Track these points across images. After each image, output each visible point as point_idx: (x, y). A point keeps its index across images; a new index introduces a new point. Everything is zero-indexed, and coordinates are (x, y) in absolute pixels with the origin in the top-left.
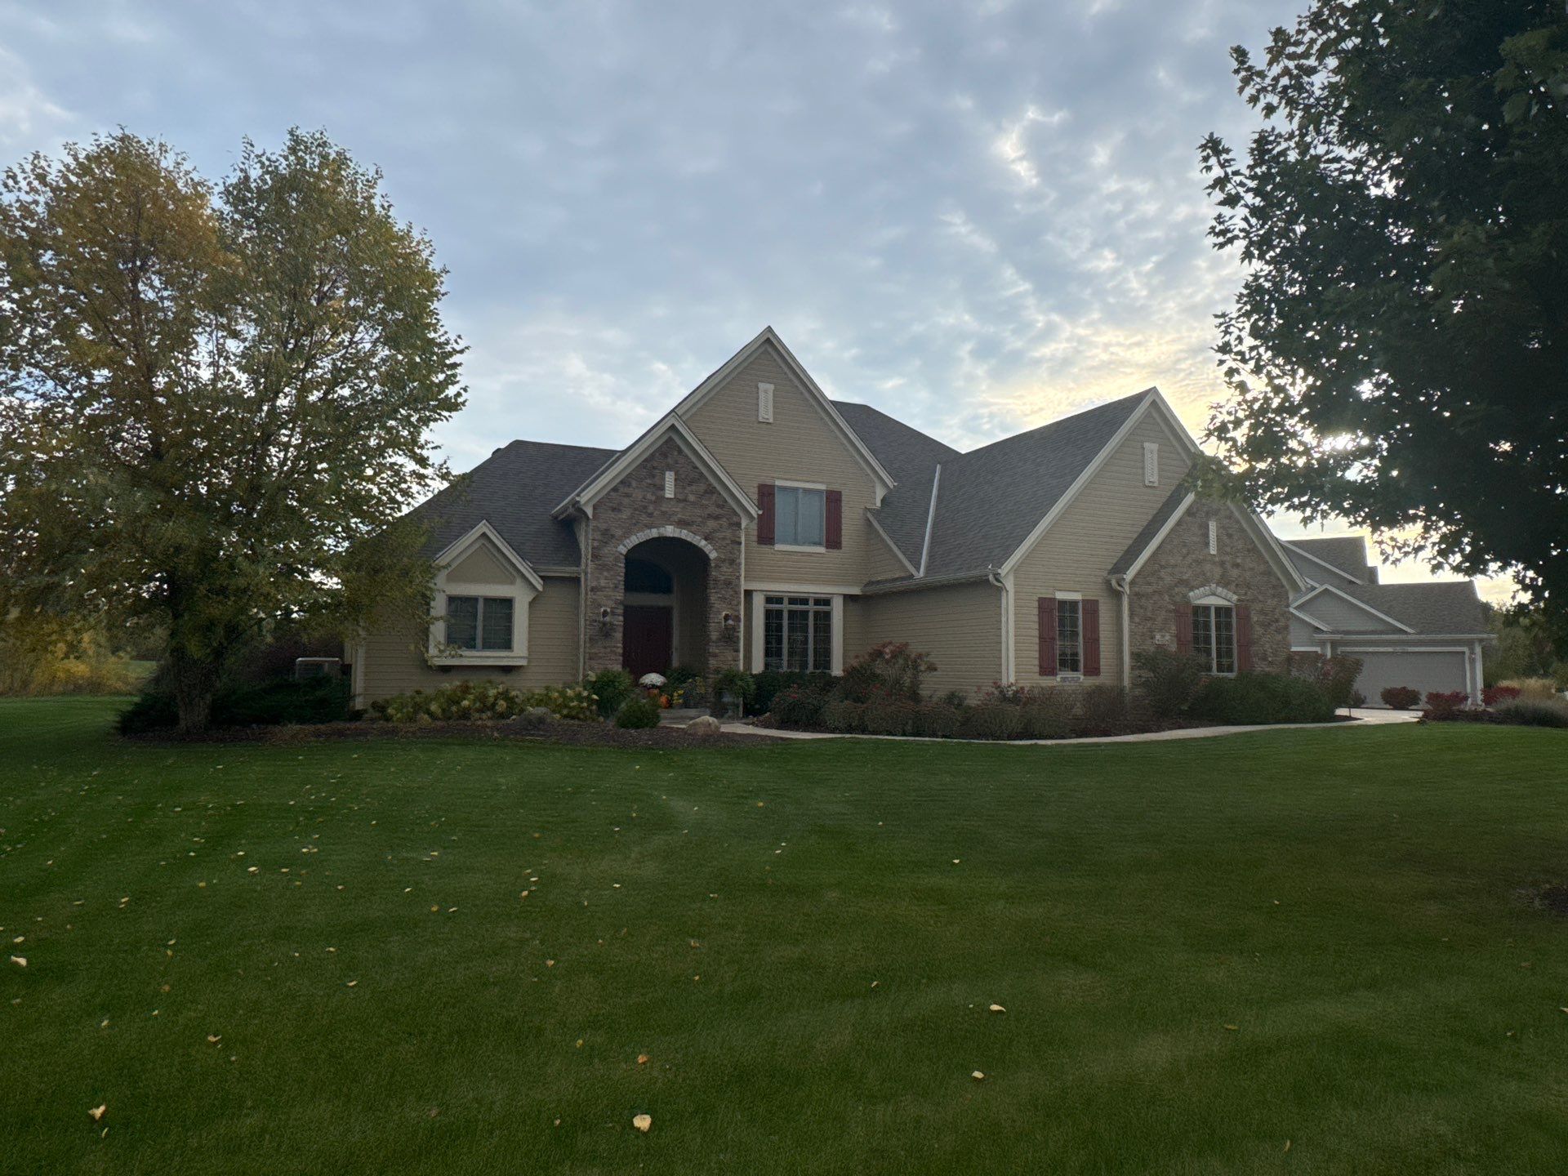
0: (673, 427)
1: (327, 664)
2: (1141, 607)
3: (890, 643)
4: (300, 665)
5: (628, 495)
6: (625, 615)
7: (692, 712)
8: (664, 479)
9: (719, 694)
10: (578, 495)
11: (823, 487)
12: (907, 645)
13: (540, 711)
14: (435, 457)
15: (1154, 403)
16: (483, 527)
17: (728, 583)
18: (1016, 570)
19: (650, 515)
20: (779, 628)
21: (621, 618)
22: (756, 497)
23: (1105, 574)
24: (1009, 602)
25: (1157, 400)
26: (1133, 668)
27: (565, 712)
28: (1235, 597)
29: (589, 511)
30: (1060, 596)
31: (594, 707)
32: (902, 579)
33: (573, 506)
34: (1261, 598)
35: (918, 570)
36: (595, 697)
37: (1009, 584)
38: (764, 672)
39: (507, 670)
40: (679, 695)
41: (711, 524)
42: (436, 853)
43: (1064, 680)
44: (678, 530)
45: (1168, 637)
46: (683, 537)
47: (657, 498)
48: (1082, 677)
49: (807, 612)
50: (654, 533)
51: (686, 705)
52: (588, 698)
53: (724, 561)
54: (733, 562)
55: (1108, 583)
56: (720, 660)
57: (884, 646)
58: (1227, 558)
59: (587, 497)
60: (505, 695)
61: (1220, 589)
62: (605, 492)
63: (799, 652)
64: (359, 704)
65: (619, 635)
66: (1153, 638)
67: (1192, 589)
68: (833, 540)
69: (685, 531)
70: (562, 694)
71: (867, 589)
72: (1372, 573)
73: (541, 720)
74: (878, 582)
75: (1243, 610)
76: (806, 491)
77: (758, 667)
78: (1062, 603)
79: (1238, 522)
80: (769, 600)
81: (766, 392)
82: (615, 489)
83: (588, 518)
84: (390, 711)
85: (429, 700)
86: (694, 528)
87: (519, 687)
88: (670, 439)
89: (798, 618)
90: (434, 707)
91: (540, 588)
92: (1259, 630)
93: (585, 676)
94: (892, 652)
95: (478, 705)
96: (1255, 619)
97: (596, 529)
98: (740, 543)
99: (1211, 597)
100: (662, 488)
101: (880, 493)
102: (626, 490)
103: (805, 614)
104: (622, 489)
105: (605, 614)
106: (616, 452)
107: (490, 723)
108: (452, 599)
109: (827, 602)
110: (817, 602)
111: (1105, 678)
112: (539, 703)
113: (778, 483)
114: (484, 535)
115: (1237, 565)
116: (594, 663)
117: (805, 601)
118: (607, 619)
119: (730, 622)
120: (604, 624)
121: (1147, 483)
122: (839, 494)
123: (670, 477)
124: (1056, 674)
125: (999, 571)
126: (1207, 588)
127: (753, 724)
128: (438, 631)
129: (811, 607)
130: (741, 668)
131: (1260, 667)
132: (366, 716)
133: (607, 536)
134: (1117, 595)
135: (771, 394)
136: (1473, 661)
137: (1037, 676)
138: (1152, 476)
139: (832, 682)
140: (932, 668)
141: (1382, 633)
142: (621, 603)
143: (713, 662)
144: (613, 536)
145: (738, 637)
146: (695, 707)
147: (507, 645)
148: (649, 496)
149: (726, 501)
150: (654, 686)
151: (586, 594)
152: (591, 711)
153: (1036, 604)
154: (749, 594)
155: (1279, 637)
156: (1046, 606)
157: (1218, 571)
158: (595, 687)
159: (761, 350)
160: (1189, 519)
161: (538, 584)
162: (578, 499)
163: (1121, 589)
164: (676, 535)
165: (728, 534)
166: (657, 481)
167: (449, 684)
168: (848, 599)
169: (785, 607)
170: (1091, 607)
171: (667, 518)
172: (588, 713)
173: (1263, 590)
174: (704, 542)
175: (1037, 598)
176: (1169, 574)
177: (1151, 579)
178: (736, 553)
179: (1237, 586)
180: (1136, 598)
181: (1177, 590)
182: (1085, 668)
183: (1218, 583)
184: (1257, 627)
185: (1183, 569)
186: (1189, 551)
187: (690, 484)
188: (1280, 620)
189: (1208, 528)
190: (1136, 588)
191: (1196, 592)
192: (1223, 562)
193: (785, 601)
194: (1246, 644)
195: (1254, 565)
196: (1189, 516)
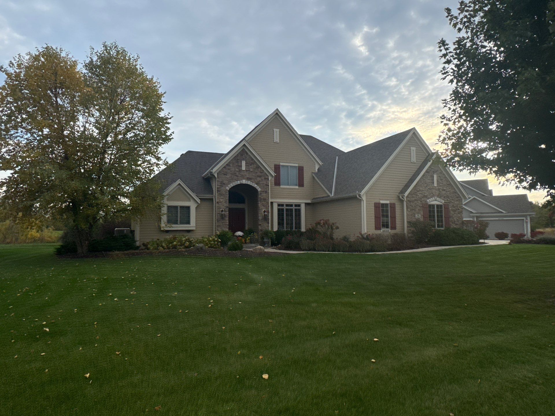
0: (244, 145)
1: (125, 231)
2: (411, 205)
3: (323, 219)
4: (116, 231)
5: (229, 169)
6: (229, 211)
7: (253, 245)
8: (242, 163)
9: (263, 238)
10: (212, 169)
11: (297, 165)
12: (328, 220)
13: (201, 245)
14: (163, 157)
15: (414, 133)
16: (179, 181)
17: (265, 200)
18: (367, 193)
19: (237, 176)
20: (283, 215)
21: (228, 212)
22: (273, 169)
23: (397, 194)
24: (364, 204)
25: (416, 133)
26: (408, 227)
27: (209, 245)
28: (443, 201)
29: (216, 176)
30: (382, 202)
31: (219, 244)
32: (326, 197)
33: (210, 173)
34: (453, 201)
35: (331, 193)
36: (220, 240)
37: (364, 198)
38: (278, 231)
39: (189, 231)
40: (248, 239)
41: (259, 179)
42: (176, 293)
43: (383, 231)
44: (247, 181)
45: (420, 215)
46: (249, 184)
47: (240, 170)
48: (390, 231)
49: (292, 209)
50: (239, 182)
51: (251, 243)
52: (217, 241)
53: (263, 191)
54: (266, 192)
55: (399, 197)
56: (263, 226)
57: (321, 221)
58: (441, 188)
59: (215, 170)
60: (188, 240)
61: (438, 199)
62: (221, 168)
63: (289, 224)
64: (138, 244)
65: (227, 219)
66: (415, 216)
67: (429, 198)
68: (301, 184)
69: (249, 182)
70: (208, 240)
71: (314, 200)
72: (490, 192)
73: (201, 248)
74: (318, 198)
75: (446, 206)
76: (291, 166)
77: (275, 229)
78: (383, 204)
79: (444, 174)
80: (279, 205)
81: (277, 132)
82: (224, 167)
83: (215, 177)
84: (149, 246)
85: (161, 242)
86: (252, 180)
87: (193, 237)
88: (244, 149)
89: (289, 211)
90: (164, 245)
91: (199, 202)
92: (452, 212)
93: (216, 233)
94: (323, 223)
95: (179, 243)
96: (451, 209)
97: (218, 181)
98: (269, 185)
99: (434, 201)
100: (241, 167)
101: (317, 167)
103: (292, 210)
104: (227, 167)
105: (222, 211)
106: (223, 154)
107: (184, 250)
108: (169, 207)
109: (299, 206)
110: (296, 206)
111: (398, 230)
112: (200, 242)
113: (281, 164)
114: (179, 184)
115: (444, 190)
116: (219, 229)
117: (291, 205)
118: (223, 213)
119: (266, 213)
120: (222, 215)
121: (412, 162)
122: (303, 167)
123: (244, 163)
124: (381, 230)
125: (360, 193)
126: (433, 198)
127: (275, 249)
128: (164, 218)
129: (294, 208)
130: (270, 229)
131: (453, 226)
132: (141, 248)
133: (223, 184)
134: (402, 201)
135: (278, 132)
136: (527, 222)
137: (375, 230)
138: (414, 159)
139: (302, 234)
140: (337, 228)
141: (495, 213)
142: (227, 207)
143: (260, 227)
144: (224, 184)
145: (269, 218)
146: (254, 243)
147: (188, 222)
148: (237, 170)
149: (263, 171)
150: (240, 236)
151: (215, 204)
152: (218, 245)
153: (374, 205)
154: (272, 203)
155: (459, 215)
156: (377, 206)
157: (437, 192)
158: (219, 236)
159: (275, 117)
160: (427, 174)
161: (199, 201)
162: (212, 171)
163: (403, 199)
164: (246, 183)
165: (264, 182)
166: (239, 164)
167: (169, 237)
168: (307, 204)
169: (285, 207)
170: (393, 206)
171: (243, 177)
172: (217, 246)
173: (453, 199)
174: (256, 185)
175: (374, 203)
176: (420, 193)
177: (414, 196)
178: (267, 189)
179: (444, 197)
180: (409, 202)
181: (423, 199)
182: (391, 227)
183: (438, 196)
184: (451, 212)
185: (425, 192)
186: (427, 185)
187: (251, 165)
188: (459, 209)
189: (433, 177)
190: (409, 199)
191: (430, 199)
192: (439, 189)
193: (285, 206)
194: (448, 218)
195: (450, 190)
196: (427, 173)
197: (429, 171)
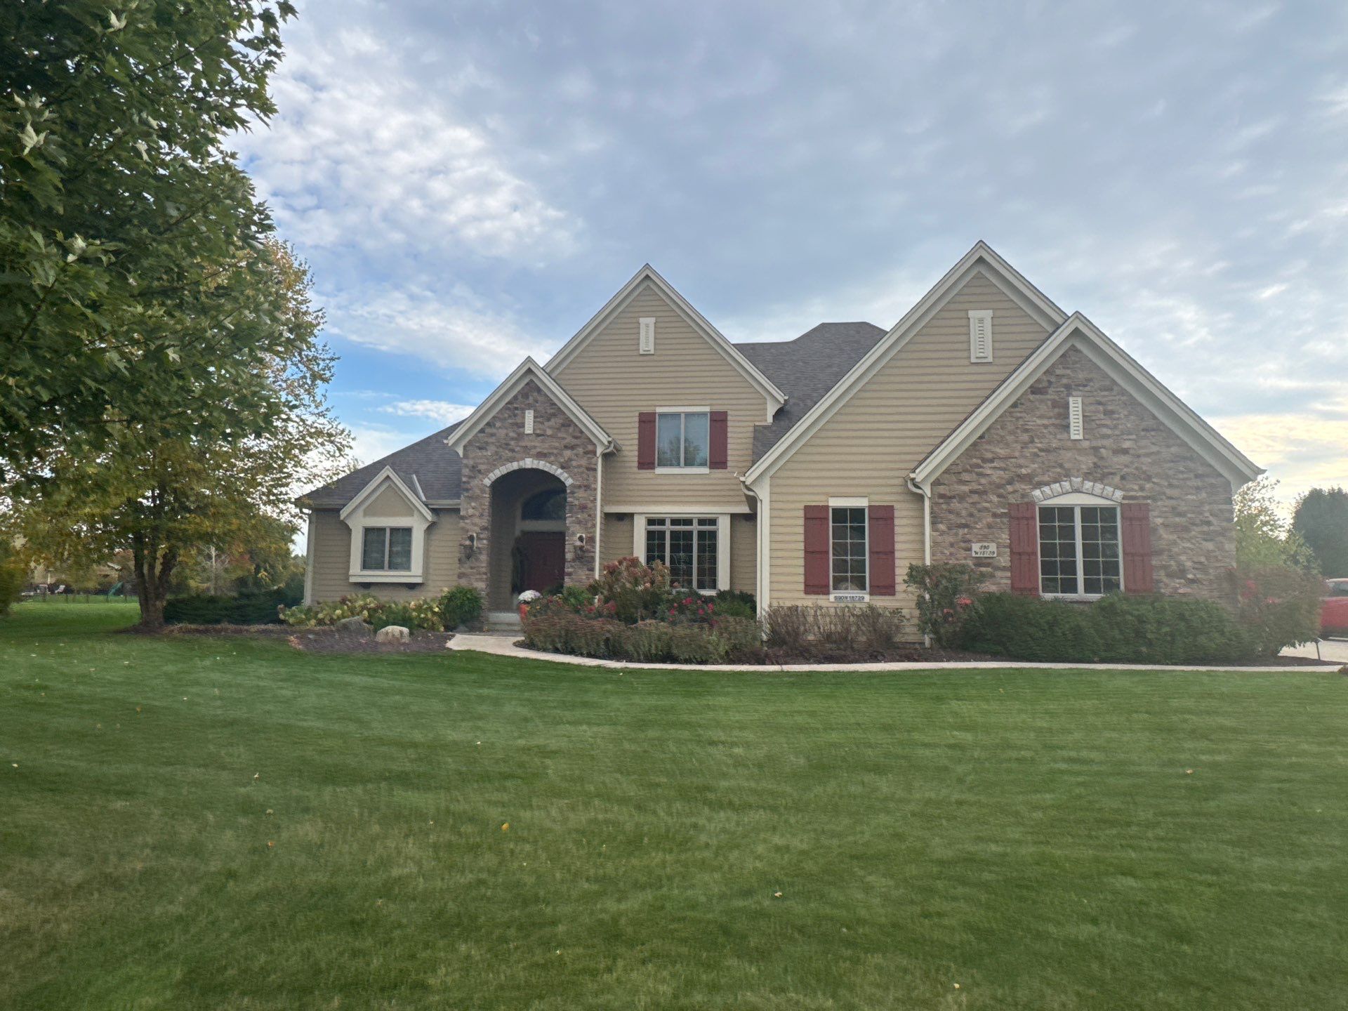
0: (529, 371)
2: (950, 512)
5: (492, 435)
6: (491, 538)
8: (524, 417)
11: (707, 409)
15: (980, 258)
16: (386, 471)
17: (583, 508)
18: (774, 477)
19: (513, 451)
20: (661, 548)
21: (487, 542)
22: (632, 421)
24: (763, 512)
25: (984, 256)
28: (1119, 494)
29: (460, 452)
30: (835, 503)
34: (1169, 492)
37: (762, 493)
41: (568, 453)
43: (840, 599)
44: (536, 462)
45: (993, 546)
46: (541, 467)
47: (519, 434)
48: (867, 598)
50: (515, 466)
53: (580, 487)
54: (587, 487)
55: (906, 483)
58: (1106, 442)
61: (1088, 485)
62: (473, 434)
63: (683, 571)
65: (484, 557)
66: (970, 549)
67: (1039, 485)
68: (718, 460)
69: (543, 462)
75: (1136, 514)
76: (687, 414)
78: (840, 514)
80: (651, 522)
81: (647, 325)
82: (482, 431)
83: (459, 457)
86: (552, 458)
88: (530, 381)
89: (681, 538)
91: (430, 519)
92: (1166, 536)
96: (1159, 521)
97: (466, 466)
98: (596, 470)
99: (1072, 496)
100: (522, 425)
101: (771, 410)
102: (494, 431)
103: (689, 534)
104: (488, 430)
105: (472, 538)
108: (368, 531)
109: (713, 522)
110: (702, 522)
111: (901, 599)
113: (659, 410)
115: (1123, 452)
117: (688, 522)
118: (474, 543)
119: (581, 543)
120: (470, 547)
121: (973, 361)
122: (725, 414)
123: (529, 416)
124: (828, 593)
125: (744, 479)
126: (1066, 484)
129: (695, 528)
131: (1171, 588)
133: (475, 472)
134: (915, 499)
135: (651, 327)
137: (802, 595)
138: (982, 350)
142: (486, 528)
144: (479, 471)
145: (592, 558)
147: (398, 566)
148: (512, 434)
149: (581, 433)
153: (801, 513)
156: (814, 516)
157: (1087, 462)
159: (640, 286)
160: (1031, 397)
161: (429, 516)
163: (919, 491)
164: (534, 466)
165: (584, 462)
166: (519, 420)
168: (734, 517)
169: (668, 528)
170: (884, 516)
171: (527, 451)
173: (1175, 482)
174: (560, 471)
175: (802, 506)
176: (1000, 469)
177: (966, 477)
178: (592, 479)
179: (1123, 478)
180: (941, 501)
181: (1010, 488)
182: (871, 586)
183: (1087, 476)
184: (1162, 531)
185: (1022, 461)
186: (1032, 437)
187: (549, 420)
188: (1209, 523)
189: (1067, 406)
190: (942, 490)
191: (1046, 489)
192: (1096, 449)
193: (668, 522)
194: (1141, 556)
195: (1154, 449)
196: (1033, 393)
197: (1045, 384)
